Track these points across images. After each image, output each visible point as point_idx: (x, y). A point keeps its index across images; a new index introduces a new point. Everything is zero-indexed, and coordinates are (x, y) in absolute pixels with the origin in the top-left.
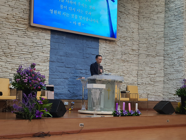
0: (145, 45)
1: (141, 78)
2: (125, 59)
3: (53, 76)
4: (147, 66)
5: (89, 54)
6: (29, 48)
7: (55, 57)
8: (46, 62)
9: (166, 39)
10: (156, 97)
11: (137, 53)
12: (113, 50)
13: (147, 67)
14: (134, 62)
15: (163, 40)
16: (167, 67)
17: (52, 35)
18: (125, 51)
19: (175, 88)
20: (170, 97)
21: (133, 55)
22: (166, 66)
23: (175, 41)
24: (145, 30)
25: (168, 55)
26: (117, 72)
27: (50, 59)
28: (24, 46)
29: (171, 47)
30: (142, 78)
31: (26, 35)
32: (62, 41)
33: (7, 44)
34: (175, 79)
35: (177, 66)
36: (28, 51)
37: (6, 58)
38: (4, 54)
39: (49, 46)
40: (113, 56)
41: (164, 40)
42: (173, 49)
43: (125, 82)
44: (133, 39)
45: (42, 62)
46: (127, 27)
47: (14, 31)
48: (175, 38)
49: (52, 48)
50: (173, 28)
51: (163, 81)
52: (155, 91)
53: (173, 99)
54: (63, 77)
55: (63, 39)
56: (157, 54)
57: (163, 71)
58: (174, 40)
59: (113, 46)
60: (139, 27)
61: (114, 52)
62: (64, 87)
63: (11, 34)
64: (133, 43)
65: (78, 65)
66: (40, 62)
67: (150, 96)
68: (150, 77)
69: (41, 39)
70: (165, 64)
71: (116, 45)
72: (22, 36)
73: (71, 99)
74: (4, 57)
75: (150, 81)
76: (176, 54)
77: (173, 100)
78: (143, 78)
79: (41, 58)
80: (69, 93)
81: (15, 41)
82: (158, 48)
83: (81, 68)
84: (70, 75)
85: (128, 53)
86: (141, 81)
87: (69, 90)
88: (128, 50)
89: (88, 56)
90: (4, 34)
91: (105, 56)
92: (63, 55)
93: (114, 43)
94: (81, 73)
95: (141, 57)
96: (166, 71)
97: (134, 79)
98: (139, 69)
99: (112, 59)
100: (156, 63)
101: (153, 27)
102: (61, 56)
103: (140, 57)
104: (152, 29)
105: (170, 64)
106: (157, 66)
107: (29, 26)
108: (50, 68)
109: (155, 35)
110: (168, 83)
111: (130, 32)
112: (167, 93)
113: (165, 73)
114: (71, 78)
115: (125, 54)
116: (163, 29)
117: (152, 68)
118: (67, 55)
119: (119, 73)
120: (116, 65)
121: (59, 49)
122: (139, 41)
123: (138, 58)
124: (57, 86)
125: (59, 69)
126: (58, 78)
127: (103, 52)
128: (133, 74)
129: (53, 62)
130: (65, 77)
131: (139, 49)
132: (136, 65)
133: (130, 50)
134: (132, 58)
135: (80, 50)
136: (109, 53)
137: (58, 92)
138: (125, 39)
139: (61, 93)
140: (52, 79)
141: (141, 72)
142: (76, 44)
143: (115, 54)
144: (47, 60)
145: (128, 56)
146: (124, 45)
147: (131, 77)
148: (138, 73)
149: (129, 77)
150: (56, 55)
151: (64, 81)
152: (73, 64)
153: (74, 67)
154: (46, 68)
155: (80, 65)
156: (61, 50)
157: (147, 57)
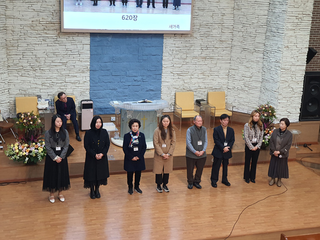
0: (241, 34)
2: (207, 56)
4: (241, 64)
5: (147, 55)
6: (62, 58)
7: (98, 65)
8: (85, 72)
9: (268, 28)
10: (249, 109)
11: (229, 45)
12: (188, 45)
13: (241, 66)
14: (223, 58)
16: (265, 70)
17: (92, 38)
18: (207, 44)
21: (221, 49)
22: (265, 68)
23: (276, 36)
24: (243, 10)
25: (267, 53)
26: (193, 75)
27: (90, 68)
29: (271, 43)
30: (234, 80)
31: (57, 42)
32: (107, 44)
35: (274, 73)
36: (61, 62)
39: (89, 52)
40: (187, 53)
41: (266, 29)
43: (206, 87)
44: (223, 25)
45: (80, 73)
46: (214, 9)
47: (42, 40)
48: (276, 31)
55: (108, 40)
56: (256, 49)
57: (261, 75)
58: (275, 34)
59: (186, 40)
60: (235, 5)
61: (189, 48)
62: (110, 100)
63: (38, 44)
64: (223, 31)
65: (130, 72)
66: (77, 73)
67: (241, 106)
68: (244, 80)
70: (264, 65)
72: (52, 45)
75: (244, 86)
76: (275, 55)
78: (236, 80)
79: (79, 68)
81: (43, 51)
82: (257, 40)
83: (134, 74)
84: (119, 85)
85: (213, 46)
86: (232, 84)
88: (212, 43)
89: (145, 58)
91: (172, 55)
92: (109, 61)
93: (189, 35)
94: (135, 81)
96: (264, 76)
98: (231, 67)
99: (185, 57)
100: (253, 61)
101: (253, 7)
102: (106, 62)
103: (234, 51)
104: (252, 11)
105: (268, 66)
106: (255, 65)
108: (90, 79)
109: (255, 20)
111: (217, 15)
113: (263, 78)
114: (120, 88)
115: (207, 48)
116: (266, 12)
117: (248, 67)
118: (114, 61)
119: (195, 76)
120: (191, 65)
121: (102, 54)
122: (233, 27)
123: (231, 52)
124: (100, 99)
125: (103, 79)
126: (102, 90)
127: (169, 50)
128: (221, 74)
129: (95, 71)
130: (111, 88)
131: (232, 39)
132: (226, 62)
133: (217, 41)
134: (219, 52)
135: (134, 52)
136: (179, 50)
137: (104, 106)
138: (208, 27)
139: (107, 107)
140: (94, 91)
141: (233, 72)
142: (127, 44)
143: (189, 50)
144: (86, 69)
145: (212, 50)
146: (206, 36)
147: (217, 80)
148: (229, 73)
149: (214, 80)
150: (98, 62)
151: (111, 92)
152: (123, 70)
153: (124, 74)
154: (85, 79)
155: (134, 71)
156: (106, 55)
157: (242, 51)
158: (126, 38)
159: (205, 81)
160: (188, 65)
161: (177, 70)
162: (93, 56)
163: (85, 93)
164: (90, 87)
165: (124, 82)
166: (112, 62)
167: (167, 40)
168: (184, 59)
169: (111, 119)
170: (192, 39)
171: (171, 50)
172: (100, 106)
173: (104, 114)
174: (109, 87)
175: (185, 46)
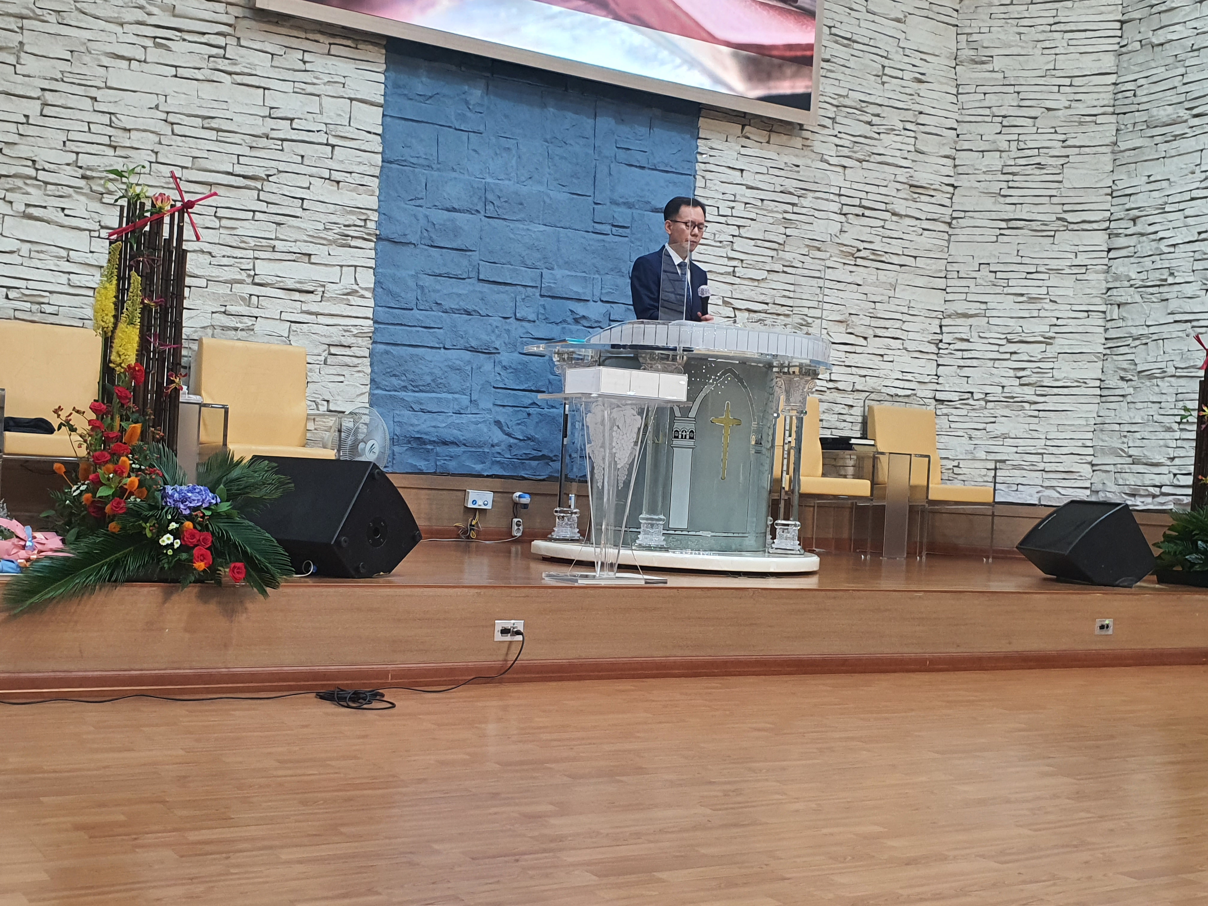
0: (994, 161)
1: (962, 363)
2: (861, 246)
3: (400, 334)
4: (998, 290)
5: (630, 206)
6: (246, 151)
7: (415, 216)
8: (353, 243)
9: (1128, 119)
10: (1046, 484)
11: (943, 210)
12: (791, 185)
13: (999, 298)
14: (920, 262)
15: (1105, 127)
16: (1125, 295)
17: (392, 75)
18: (863, 195)
19: (1169, 429)
20: (1132, 480)
21: (914, 222)
22: (1121, 291)
23: (1182, 136)
24: (998, 63)
25: (1134, 220)
27: (379, 223)
28: (213, 135)
29: (1158, 171)
30: (969, 362)
31: (223, 64)
32: (462, 117)
33: (106, 119)
34: (1171, 370)
35: (1189, 290)
36: (238, 170)
37: (95, 206)
38: (82, 183)
39: (376, 144)
40: (788, 223)
41: (1114, 127)
42: (1165, 184)
43: (858, 387)
44: (922, 119)
45: (331, 242)
46: (885, 45)
47: (149, 43)
48: (1186, 114)
49: (393, 157)
50: (1171, 50)
51: (1098, 383)
52: (1043, 442)
53: (1154, 496)
54: (462, 343)
55: (467, 103)
56: (1070, 217)
57: (1101, 322)
58: (1178, 129)
59: (786, 159)
60: (963, 45)
61: (795, 200)
62: (467, 402)
63: (130, 60)
64: (920, 146)
65: (559, 273)
66: (315, 239)
67: (1007, 473)
68: (1015, 357)
69: (325, 100)
70: (1117, 278)
71: (806, 152)
72: (198, 75)
73: (512, 477)
74: (82, 199)
75: (1017, 382)
76: (1187, 212)
77: (1149, 500)
78: (975, 363)
79: (324, 218)
80: (497, 436)
81: (153, 101)
82: (1074, 177)
83: (576, 289)
84: (508, 331)
85: (883, 206)
86: (957, 380)
87: (498, 423)
88: (882, 190)
89: (622, 215)
90: (87, 59)
91: (731, 221)
92: (466, 205)
93: (798, 142)
94: (577, 321)
95: (968, 231)
96: (1120, 323)
97: (914, 366)
98: (951, 308)
99: (781, 239)
100: (1058, 271)
101: (1047, 44)
102: (454, 210)
103: (962, 234)
104: (1042, 62)
105: (1143, 276)
106: (1065, 287)
107: (248, 13)
108: (377, 283)
109: (1057, 96)
110: (1129, 398)
111: (899, 74)
112: (1119, 460)
113: (1112, 334)
114: (512, 346)
115: (864, 210)
116: (1108, 62)
117: (1032, 300)
118: (490, 207)
120: (803, 281)
121: (439, 163)
122: (958, 136)
123: (949, 241)
124: (421, 391)
125: (438, 291)
126: (432, 348)
127: (721, 196)
128: (911, 335)
129: (399, 247)
130: (474, 344)
131: (953, 185)
132: (931, 285)
133: (899, 186)
134: (905, 236)
135: (575, 181)
136: (759, 203)
137: (433, 429)
138: (868, 118)
139: (449, 438)
140: (393, 347)
141: (960, 329)
142: (548, 137)
143: (796, 209)
144: (361, 229)
145: (881, 223)
146: (858, 156)
147: (896, 359)
148: (942, 333)
149: (886, 358)
150: (418, 202)
151: (469, 362)
152: (529, 263)
153: (532, 280)
154: (353, 282)
155: (574, 274)
156: (454, 175)
157: (1002, 232)
159: (853, 360)
160: (790, 279)
161: (747, 291)
162: (396, 169)
163: (347, 349)
164: (377, 326)
165: (529, 321)
166: (483, 213)
167: (712, 148)
168: (775, 246)
169: (465, 499)
170: (809, 162)
171: (726, 197)
172: (417, 429)
173: (435, 473)
174: (462, 338)
175: (779, 189)
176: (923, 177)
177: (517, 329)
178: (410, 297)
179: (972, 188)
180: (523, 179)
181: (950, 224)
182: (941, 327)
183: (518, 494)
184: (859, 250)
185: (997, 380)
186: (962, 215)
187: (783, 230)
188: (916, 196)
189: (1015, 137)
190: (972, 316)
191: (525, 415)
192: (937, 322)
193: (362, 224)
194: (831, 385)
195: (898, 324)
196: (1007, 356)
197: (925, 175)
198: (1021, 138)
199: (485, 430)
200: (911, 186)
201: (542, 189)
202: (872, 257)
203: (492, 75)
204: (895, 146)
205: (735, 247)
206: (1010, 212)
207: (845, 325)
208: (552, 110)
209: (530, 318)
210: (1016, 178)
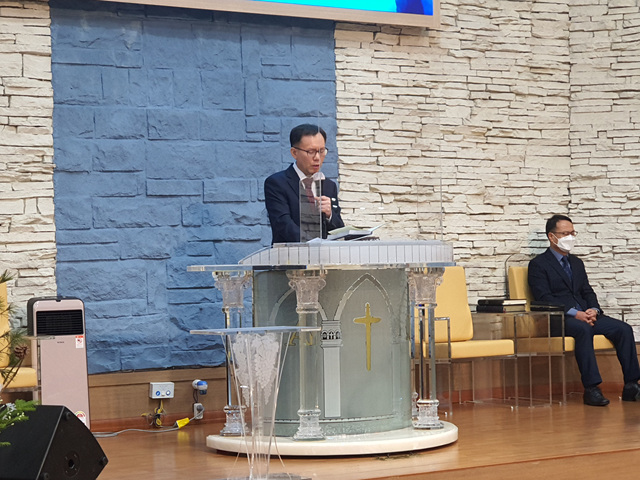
0: (603, 39)
1: (590, 220)
2: (491, 125)
3: (80, 252)
4: (616, 154)
5: (277, 114)
7: (86, 147)
8: (34, 178)
11: (562, 86)
12: (422, 79)
13: (617, 161)
14: (545, 134)
17: (57, 27)
18: (488, 81)
21: (536, 99)
26: (449, 201)
27: (55, 158)
30: (596, 220)
32: (123, 56)
39: (47, 89)
40: (422, 112)
45: (13, 179)
49: (64, 99)
54: (136, 253)
55: (125, 43)
59: (416, 57)
61: (427, 92)
62: (145, 305)
64: (535, 32)
65: (218, 180)
66: (1, 179)
68: (635, 213)
71: (434, 50)
73: (190, 367)
75: (639, 236)
78: (601, 220)
80: (175, 331)
83: (235, 192)
84: (176, 237)
85: (507, 89)
86: (587, 237)
87: (173, 320)
88: (505, 75)
89: (272, 123)
91: (371, 117)
92: (131, 132)
93: (425, 41)
94: (238, 221)
95: (585, 103)
98: (577, 172)
99: (417, 128)
102: (121, 137)
103: (581, 106)
108: (57, 209)
114: (181, 249)
115: (490, 94)
118: (152, 131)
119: (457, 204)
121: (104, 99)
122: (570, 18)
123: (569, 113)
124: (103, 300)
125: (111, 210)
126: (109, 260)
127: (360, 96)
128: (543, 200)
129: (75, 175)
130: (146, 252)
131: (569, 63)
132: (556, 154)
133: (520, 69)
134: (529, 113)
135: (227, 98)
136: (395, 98)
137: (117, 333)
138: (487, 12)
139: (130, 339)
140: (76, 264)
141: (586, 190)
142: (200, 63)
143: (428, 100)
144: (39, 164)
145: (507, 104)
146: (482, 47)
147: (531, 222)
148: (570, 195)
149: (521, 222)
150: (87, 135)
151: (144, 269)
152: (191, 175)
153: (195, 189)
154: (36, 211)
155: (232, 179)
156: (120, 107)
157: (615, 102)
158: (195, 37)
159: (492, 227)
160: (428, 161)
161: (391, 177)
162: (65, 108)
163: (35, 271)
164: (59, 247)
165: (195, 226)
166: (146, 137)
167: (348, 56)
168: (413, 134)
169: (149, 391)
170: (437, 57)
171: (364, 96)
172: (102, 333)
173: (121, 371)
174: (136, 248)
175: (412, 84)
176: (540, 60)
177: (184, 235)
178: (87, 218)
179: (585, 64)
180: (180, 102)
181: (569, 98)
182: (569, 189)
183: (197, 381)
184: (490, 130)
185: (622, 234)
186: (579, 88)
187: (419, 119)
188: (536, 76)
189: (621, 17)
190: (595, 178)
191: (198, 310)
192: (565, 185)
193: (40, 160)
194: (474, 252)
195: (530, 191)
196: (629, 212)
197: (543, 57)
198: (626, 17)
199: (163, 327)
200: (531, 68)
201: (198, 109)
202: (501, 134)
203: (146, 16)
204: (513, 33)
205: (377, 139)
206: (621, 84)
207: (482, 197)
208: (201, 40)
209: (195, 224)
210: (624, 54)
